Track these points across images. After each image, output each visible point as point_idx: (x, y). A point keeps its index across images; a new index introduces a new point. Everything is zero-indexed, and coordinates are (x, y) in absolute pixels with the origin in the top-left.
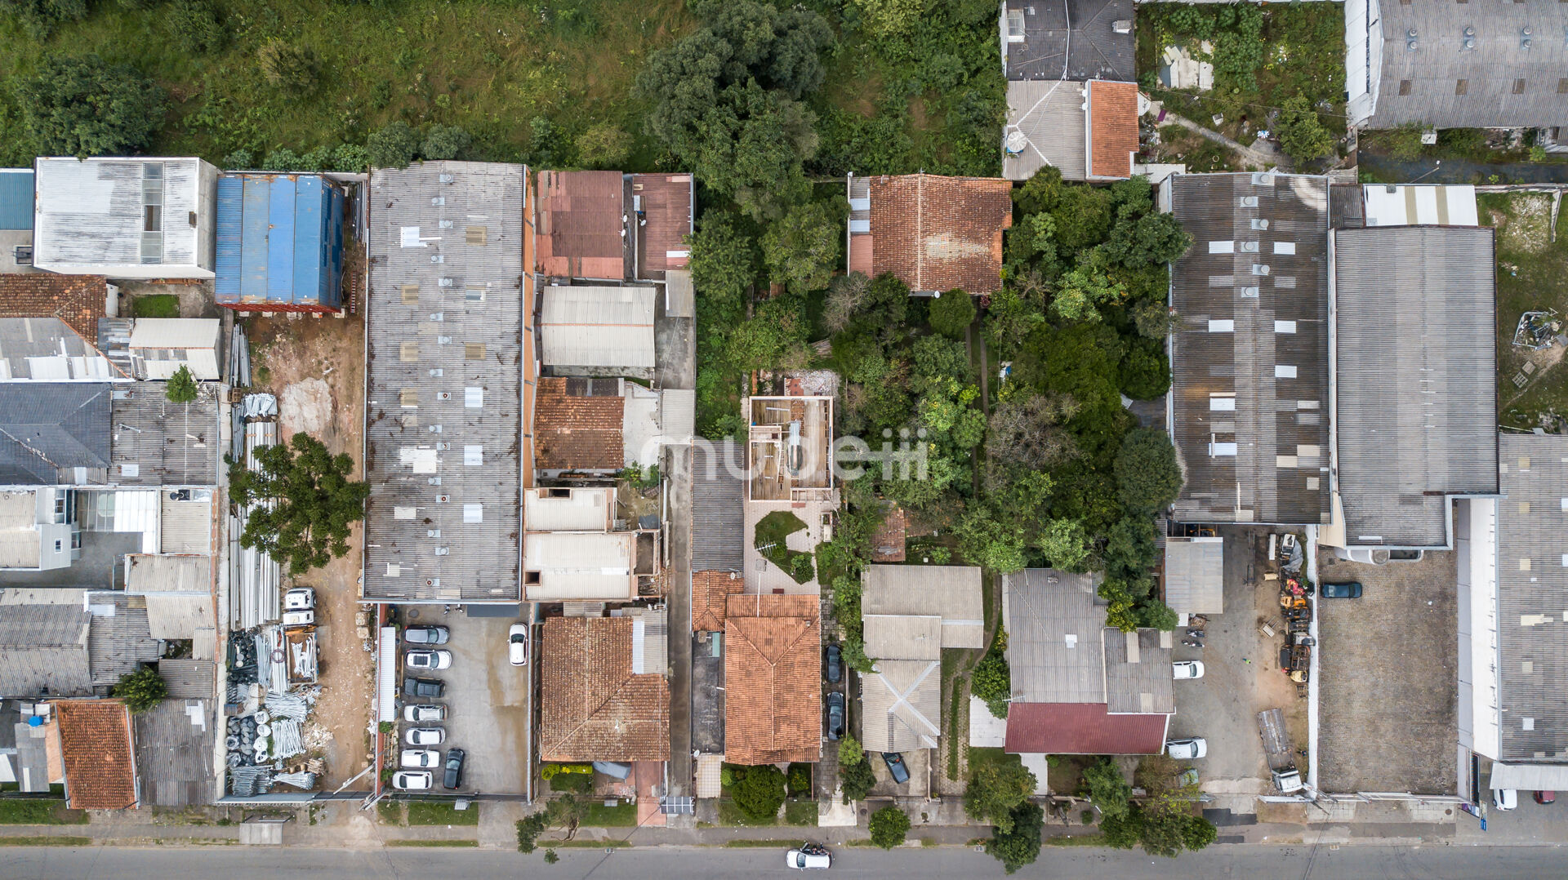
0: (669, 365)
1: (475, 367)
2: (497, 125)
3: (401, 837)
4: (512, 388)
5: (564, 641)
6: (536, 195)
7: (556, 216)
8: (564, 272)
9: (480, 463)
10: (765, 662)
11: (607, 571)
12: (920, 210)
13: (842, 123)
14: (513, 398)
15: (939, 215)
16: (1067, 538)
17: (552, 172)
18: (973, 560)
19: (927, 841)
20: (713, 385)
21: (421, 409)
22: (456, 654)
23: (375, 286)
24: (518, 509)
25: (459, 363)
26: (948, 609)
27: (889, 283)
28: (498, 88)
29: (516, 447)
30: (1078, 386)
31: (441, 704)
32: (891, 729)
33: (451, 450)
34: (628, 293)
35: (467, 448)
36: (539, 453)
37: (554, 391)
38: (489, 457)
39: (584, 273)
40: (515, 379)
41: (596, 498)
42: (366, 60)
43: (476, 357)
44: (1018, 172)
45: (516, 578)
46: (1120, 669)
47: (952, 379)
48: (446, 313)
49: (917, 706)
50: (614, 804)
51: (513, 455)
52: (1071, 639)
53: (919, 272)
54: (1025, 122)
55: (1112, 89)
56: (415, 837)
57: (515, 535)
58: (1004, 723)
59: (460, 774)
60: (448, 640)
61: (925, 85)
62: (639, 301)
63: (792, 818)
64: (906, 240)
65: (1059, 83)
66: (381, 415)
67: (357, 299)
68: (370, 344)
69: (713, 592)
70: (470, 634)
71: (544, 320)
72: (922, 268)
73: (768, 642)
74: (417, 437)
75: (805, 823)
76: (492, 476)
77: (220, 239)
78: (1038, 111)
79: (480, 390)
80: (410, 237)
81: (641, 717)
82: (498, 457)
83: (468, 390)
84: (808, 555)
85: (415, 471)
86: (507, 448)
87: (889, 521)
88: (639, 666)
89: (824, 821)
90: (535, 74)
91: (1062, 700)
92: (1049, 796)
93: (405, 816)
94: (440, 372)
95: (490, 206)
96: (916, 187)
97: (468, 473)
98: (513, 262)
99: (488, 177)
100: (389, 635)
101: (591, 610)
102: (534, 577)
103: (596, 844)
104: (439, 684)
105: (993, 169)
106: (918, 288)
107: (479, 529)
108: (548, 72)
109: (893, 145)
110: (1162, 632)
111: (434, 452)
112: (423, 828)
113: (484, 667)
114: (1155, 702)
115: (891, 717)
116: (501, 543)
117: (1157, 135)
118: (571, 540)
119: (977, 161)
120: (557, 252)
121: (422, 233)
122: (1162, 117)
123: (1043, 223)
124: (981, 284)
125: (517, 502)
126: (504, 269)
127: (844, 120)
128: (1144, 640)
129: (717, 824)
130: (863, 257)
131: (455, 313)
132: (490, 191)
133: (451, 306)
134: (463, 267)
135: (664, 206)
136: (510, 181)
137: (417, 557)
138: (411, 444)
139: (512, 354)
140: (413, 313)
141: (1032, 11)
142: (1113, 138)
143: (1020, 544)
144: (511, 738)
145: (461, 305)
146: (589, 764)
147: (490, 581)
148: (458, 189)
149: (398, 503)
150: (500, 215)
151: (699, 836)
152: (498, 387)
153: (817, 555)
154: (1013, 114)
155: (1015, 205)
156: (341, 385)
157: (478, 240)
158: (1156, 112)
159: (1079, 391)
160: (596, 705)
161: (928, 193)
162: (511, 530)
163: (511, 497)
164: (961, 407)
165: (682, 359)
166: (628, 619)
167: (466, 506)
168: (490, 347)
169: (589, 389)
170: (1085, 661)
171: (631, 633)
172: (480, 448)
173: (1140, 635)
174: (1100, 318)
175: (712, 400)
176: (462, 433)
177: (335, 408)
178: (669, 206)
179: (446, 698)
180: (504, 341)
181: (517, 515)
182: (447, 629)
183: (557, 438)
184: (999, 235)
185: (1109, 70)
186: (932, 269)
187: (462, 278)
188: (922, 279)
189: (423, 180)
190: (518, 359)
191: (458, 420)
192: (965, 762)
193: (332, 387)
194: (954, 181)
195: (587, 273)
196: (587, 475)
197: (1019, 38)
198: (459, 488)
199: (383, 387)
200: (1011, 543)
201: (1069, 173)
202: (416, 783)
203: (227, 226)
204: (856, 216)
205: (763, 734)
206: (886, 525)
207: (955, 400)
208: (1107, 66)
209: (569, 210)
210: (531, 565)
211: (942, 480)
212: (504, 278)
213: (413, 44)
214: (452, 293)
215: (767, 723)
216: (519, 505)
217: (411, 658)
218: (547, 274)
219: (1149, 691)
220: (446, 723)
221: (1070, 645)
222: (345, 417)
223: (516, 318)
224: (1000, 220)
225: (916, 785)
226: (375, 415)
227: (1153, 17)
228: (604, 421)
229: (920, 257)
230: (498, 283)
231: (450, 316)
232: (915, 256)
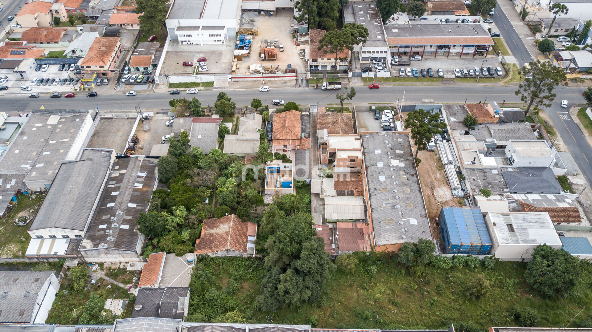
0: (321, 205)
1: (383, 186)
2: (391, 277)
4: (370, 182)
7: (363, 238)
8: (358, 223)
9: (377, 163)
10: (289, 127)
11: (335, 141)
12: (229, 238)
13: (256, 278)
14: (370, 180)
15: (223, 238)
17: (366, 251)
18: (226, 153)
19: (247, 107)
20: (306, 198)
21: (400, 175)
23: (423, 209)
24: (364, 154)
25: (389, 186)
26: (234, 142)
27: (243, 219)
29: (367, 168)
33: (387, 165)
34: (335, 217)
35: (382, 166)
37: (358, 192)
38: (375, 165)
39: (351, 223)
40: (370, 184)
43: (383, 188)
44: (191, 256)
45: (362, 139)
48: (396, 199)
51: (367, 166)
52: (200, 137)
53: (232, 220)
54: (185, 269)
55: (149, 283)
56: (386, 104)
57: (364, 148)
59: (375, 114)
61: (222, 291)
62: (331, 215)
64: (235, 230)
65: (168, 287)
66: (413, 175)
67: (433, 224)
69: (304, 145)
71: (363, 207)
73: (288, 132)
74: (399, 168)
76: (373, 161)
77: (485, 225)
78: (179, 274)
79: (381, 180)
80: (413, 221)
81: (324, 119)
82: (372, 165)
83: (385, 180)
84: (275, 159)
85: (398, 161)
86: (370, 167)
87: (250, 163)
89: (274, 109)
91: (205, 123)
94: (394, 183)
95: (386, 231)
96: (230, 245)
97: (381, 160)
98: (375, 215)
99: (388, 239)
102: (358, 140)
103: (336, 104)
105: (201, 259)
106: (233, 217)
107: (375, 148)
109: (236, 269)
111: (393, 165)
115: (254, 120)
116: (368, 146)
117: (134, 281)
118: (347, 148)
120: (361, 229)
121: (409, 222)
122: (130, 287)
123: (186, 236)
124: (211, 222)
125: (365, 156)
126: (378, 213)
128: (178, 135)
131: (392, 199)
132: (386, 236)
133: (394, 201)
134: (392, 212)
136: (380, 240)
137: (393, 142)
138: (401, 167)
139: (371, 191)
140: (408, 200)
141: (174, 311)
142: (153, 266)
144: (362, 122)
145: (391, 201)
147: (370, 138)
148: (398, 235)
149: (402, 154)
150: (382, 229)
152: (375, 182)
153: (273, 159)
154: (189, 272)
155: (194, 245)
156: (433, 200)
157: (388, 220)
158: (132, 289)
159: (184, 185)
160: (337, 122)
165: (316, 207)
167: (380, 153)
168: (379, 192)
170: (197, 131)
172: (378, 166)
174: (172, 207)
176: (385, 169)
177: (433, 194)
179: (382, 127)
180: (374, 194)
184: (202, 237)
185: (148, 292)
186: (227, 222)
187: (392, 209)
189: (412, 238)
191: (386, 172)
192: (234, 120)
193: (436, 199)
197: (181, 299)
198: (383, 157)
199: (413, 182)
201: (172, 256)
202: (387, 111)
203: (483, 229)
204: (253, 242)
209: (358, 241)
210: (359, 142)
212: (377, 211)
214: (395, 204)
215: (288, 116)
216: (364, 155)
218: (364, 224)
219: (180, 123)
220: (381, 122)
222: (429, 191)
223: (372, 200)
224: (201, 241)
229: (231, 224)
230: (379, 209)
231: (394, 198)
232: (233, 225)
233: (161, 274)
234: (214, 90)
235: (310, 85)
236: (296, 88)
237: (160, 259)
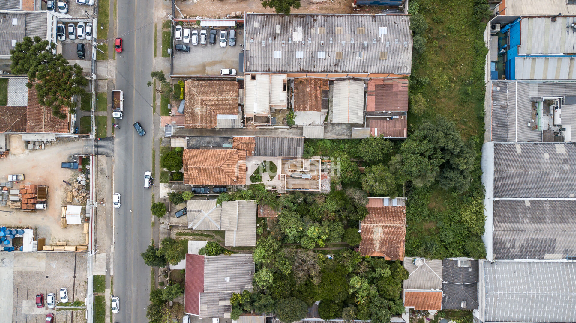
0: (333, 129)
1: (333, 55)
2: (426, 64)
3: (158, 29)
4: (325, 69)
5: (230, 89)
6: (399, 79)
7: (391, 86)
8: (369, 89)
9: (297, 57)
10: (221, 164)
11: (255, 105)
12: (393, 225)
13: (426, 196)
14: (321, 69)
15: (390, 232)
16: (266, 279)
17: (408, 85)
18: (258, 243)
19: (154, 224)
20: (325, 145)
21: (318, 35)
22: (225, 49)
23: (364, 17)
24: (279, 71)
25: (335, 49)
26: (240, 233)
27: (364, 213)
28: (440, 64)
29: (302, 71)
30: (324, 284)
31: (207, 43)
32: (195, 211)
33: (301, 46)
34: (361, 113)
35: (302, 52)
36: (300, 80)
37: (323, 85)
38: (299, 61)
39: (369, 96)
40: (328, 70)
41: (283, 101)
42: (452, 14)
43: (337, 56)
44: (407, 263)
45: (253, 71)
46: (217, 298)
47: (327, 236)
48: (354, 44)
49: (204, 221)
50: (169, 107)
51: (300, 70)
52: (228, 279)
53: (368, 224)
54: (426, 266)
55: (439, 300)
56: (158, 34)
57: (269, 70)
58: (197, 253)
59: (181, 50)
60: (231, 46)
61: (441, 228)
62: (358, 118)
63: (163, 174)
64: (381, 220)
65: (442, 280)
66: (315, 20)
67: (359, 11)
68: (342, 16)
69: (247, 145)
70: (233, 54)
71: (351, 81)
72: (370, 226)
73: (228, 165)
74: (307, 34)
75: (161, 178)
76: (292, 62)
78: (430, 271)
79: (324, 57)
80: (383, 31)
81: (201, 117)
82: (299, 64)
83: (325, 52)
84: (260, 180)
85: (294, 33)
86: (302, 67)
87: (273, 211)
88: (220, 117)
89: (162, 185)
90: (446, 78)
91: (205, 276)
92: (170, 270)
93: (166, 30)
94: (331, 42)
95: (395, 61)
96: (401, 224)
97: (293, 53)
98: (373, 69)
99: (406, 60)
100: (233, 24)
101: (241, 99)
102: (253, 78)
103: (154, 101)
104: (214, 43)
105: (408, 253)
106: (362, 224)
107: (272, 57)
108: (447, 83)
109: (418, 215)
110: (230, 314)
111: (301, 40)
112: (162, 37)
113: (220, 59)
114: (204, 311)
115: (200, 211)
116: (266, 65)
117: (421, 317)
118: (267, 92)
119: (411, 247)
120: (377, 86)
121: (384, 35)
122: (428, 319)
123: (387, 272)
124: (363, 248)
125: (282, 71)
126: (371, 66)
127: (428, 196)
128: (227, 307)
129: (161, 146)
130: (374, 203)
131: (354, 48)
132: (401, 61)
133: (357, 46)
134: (371, 51)
135: (394, 127)
136: (405, 68)
137: (262, 34)
138: (304, 31)
139: (338, 69)
140: (354, 32)
141: (470, 270)
142: (420, 300)
143: (264, 261)
144: (193, 69)
145: (357, 50)
146: (184, 98)
147: (252, 61)
148: (402, 49)
149: (282, 27)
150: (391, 64)
151: (157, 139)
152: (325, 64)
153: (261, 184)
154: (430, 262)
155: (394, 262)
156: (327, 5)
157: (382, 56)
158: (430, 317)
159: (322, 285)
160: (206, 101)
161: (399, 229)
162: (271, 69)
163: (284, 69)
164: (316, 240)
165: (335, 134)
166: (237, 113)
167: (280, 52)
168: (341, 61)
169: (324, 99)
170: (220, 284)
171: (232, 114)
172: (302, 57)
173: (229, 306)
174: (350, 293)
175: (320, 145)
176: (308, 50)
177: (318, 3)
178: (395, 129)
179: (209, 45)
180: (343, 66)
181: (277, 71)
182: (235, 46)
183: (306, 86)
184: (382, 255)
185: (447, 299)
186: (370, 230)
187: (367, 50)
188: (366, 226)
189: (405, 36)
190: (336, 72)
191: (313, 49)
192: (183, 239)
193: (326, 2)
194: (403, 238)
195: (369, 97)
196: (292, 97)
197: (459, 265)
198: (287, 50)
199: (326, 21)
200: (264, 257)
201: (406, 283)
202: (178, 34)
204: (390, 200)
205: (194, 163)
206: (272, 210)
207: (319, 237)
208: (448, 298)
209: (393, 91)
210: (258, 76)
211: (288, 232)
212: (367, 66)
213: (458, 32)
214: (362, 46)
215: (198, 165)
216: (281, 72)
217: (224, 32)
218: (369, 82)
219: (208, 309)
220: (199, 45)
221: (226, 279)
222: (314, 7)
223: (352, 71)
224: (388, 256)
225: (175, 220)
226: (315, 18)
227: (467, 317)
228: (312, 104)
229: (374, 225)
230: (365, 64)
231: (353, 46)
232: (375, 223)
233: (432, 289)
234: (112, 273)
235: (109, 134)
236: (115, 155)
237: (412, 294)
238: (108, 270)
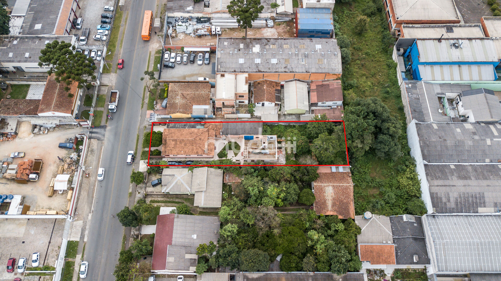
1: (282, 61)
3: (152, 54)
4: (277, 70)
5: (204, 88)
6: (334, 80)
7: (327, 85)
8: (311, 88)
9: (256, 63)
11: (224, 93)
12: (341, 184)
13: (367, 166)
14: (275, 71)
15: (340, 191)
16: (231, 229)
17: (341, 84)
18: (223, 204)
19: (131, 194)
20: (280, 129)
21: (271, 49)
22: (202, 66)
23: (304, 40)
24: (242, 72)
25: (284, 57)
26: (208, 194)
27: (316, 177)
28: (364, 75)
29: (260, 72)
30: (284, 235)
31: (188, 63)
32: (170, 175)
33: (259, 55)
34: (307, 103)
35: (260, 59)
36: (258, 82)
37: (276, 86)
38: (257, 65)
39: (311, 93)
40: (280, 71)
41: (246, 91)
42: (367, 45)
43: (286, 61)
44: (358, 220)
45: (223, 72)
46: (183, 251)
47: (285, 194)
48: (298, 54)
49: (176, 183)
50: (155, 103)
51: (258, 71)
52: (195, 237)
53: (320, 184)
54: (376, 221)
55: (392, 254)
56: (151, 57)
58: (169, 213)
59: (167, 66)
60: (205, 64)
61: (384, 192)
63: (144, 153)
64: (330, 181)
65: (392, 235)
66: (268, 41)
68: (288, 39)
70: (208, 69)
71: (297, 81)
72: (322, 185)
74: (262, 48)
75: (142, 156)
76: (252, 65)
77: (314, 9)
78: (380, 226)
79: (276, 62)
80: (318, 47)
81: (180, 106)
82: (257, 67)
83: (276, 59)
85: (253, 48)
86: (260, 69)
87: (237, 178)
88: (195, 107)
89: (142, 162)
90: (369, 83)
91: (174, 231)
92: (141, 234)
93: (158, 55)
94: (281, 53)
95: (329, 65)
96: (348, 184)
97: (253, 60)
98: (313, 70)
99: (337, 64)
100: (208, 49)
101: (213, 94)
102: (223, 76)
103: (143, 100)
104: (193, 62)
105: (357, 213)
106: (314, 184)
107: (237, 62)
108: (370, 87)
109: (362, 182)
110: (195, 268)
111: (258, 51)
112: (154, 59)
113: (197, 73)
114: (170, 262)
115: (173, 175)
116: (233, 68)
118: (233, 85)
119: (360, 209)
120: (317, 86)
121: (320, 49)
123: (341, 227)
124: (318, 207)
125: (244, 72)
126: (311, 68)
127: (368, 167)
128: (193, 261)
129: (145, 132)
130: (323, 170)
131: (298, 56)
132: (334, 65)
133: (300, 55)
134: (311, 58)
135: (334, 113)
136: (337, 70)
137: (230, 48)
138: (261, 47)
139: (287, 70)
140: (297, 47)
141: (415, 225)
142: (374, 254)
143: (229, 217)
144: (176, 79)
145: (300, 57)
146: (167, 97)
147: (222, 65)
148: (333, 57)
149: (244, 44)
150: (327, 67)
151: (142, 127)
152: (277, 67)
154: (378, 217)
155: (346, 220)
157: (319, 62)
158: (386, 278)
159: (282, 236)
160: (185, 95)
161: (347, 188)
162: (236, 70)
163: (246, 70)
164: (276, 199)
166: (209, 104)
167: (243, 59)
168: (289, 65)
169: (277, 95)
170: (187, 241)
171: (205, 105)
172: (260, 62)
173: (195, 259)
174: (309, 245)
175: (275, 130)
176: (264, 58)
178: (334, 115)
180: (291, 69)
181: (241, 72)
182: (209, 64)
183: (263, 86)
184: (335, 213)
185: (399, 254)
186: (322, 189)
187: (308, 58)
188: (318, 185)
190: (286, 72)
191: (268, 57)
192: (156, 206)
194: (352, 197)
196: (252, 97)
197: (405, 220)
198: (249, 57)
199: (277, 42)
200: (229, 214)
201: (359, 238)
202: (166, 56)
203: (318, 11)
204: (337, 168)
205: (172, 137)
206: (236, 177)
207: (278, 198)
208: (401, 253)
209: (330, 88)
210: (227, 75)
211: (251, 190)
212: (309, 68)
213: (373, 55)
214: (303, 55)
217: (201, 54)
218: (311, 84)
219: (175, 261)
220: (182, 64)
221: (193, 236)
223: (297, 72)
224: (340, 214)
225: (150, 189)
226: (269, 40)
227: (422, 277)
228: (268, 97)
229: (325, 184)
230: (307, 67)
231: (297, 55)
234: (86, 240)
235: (103, 124)
236: (105, 139)
237: (366, 247)
238: (82, 237)
